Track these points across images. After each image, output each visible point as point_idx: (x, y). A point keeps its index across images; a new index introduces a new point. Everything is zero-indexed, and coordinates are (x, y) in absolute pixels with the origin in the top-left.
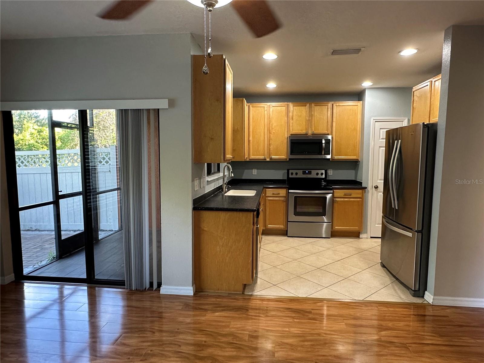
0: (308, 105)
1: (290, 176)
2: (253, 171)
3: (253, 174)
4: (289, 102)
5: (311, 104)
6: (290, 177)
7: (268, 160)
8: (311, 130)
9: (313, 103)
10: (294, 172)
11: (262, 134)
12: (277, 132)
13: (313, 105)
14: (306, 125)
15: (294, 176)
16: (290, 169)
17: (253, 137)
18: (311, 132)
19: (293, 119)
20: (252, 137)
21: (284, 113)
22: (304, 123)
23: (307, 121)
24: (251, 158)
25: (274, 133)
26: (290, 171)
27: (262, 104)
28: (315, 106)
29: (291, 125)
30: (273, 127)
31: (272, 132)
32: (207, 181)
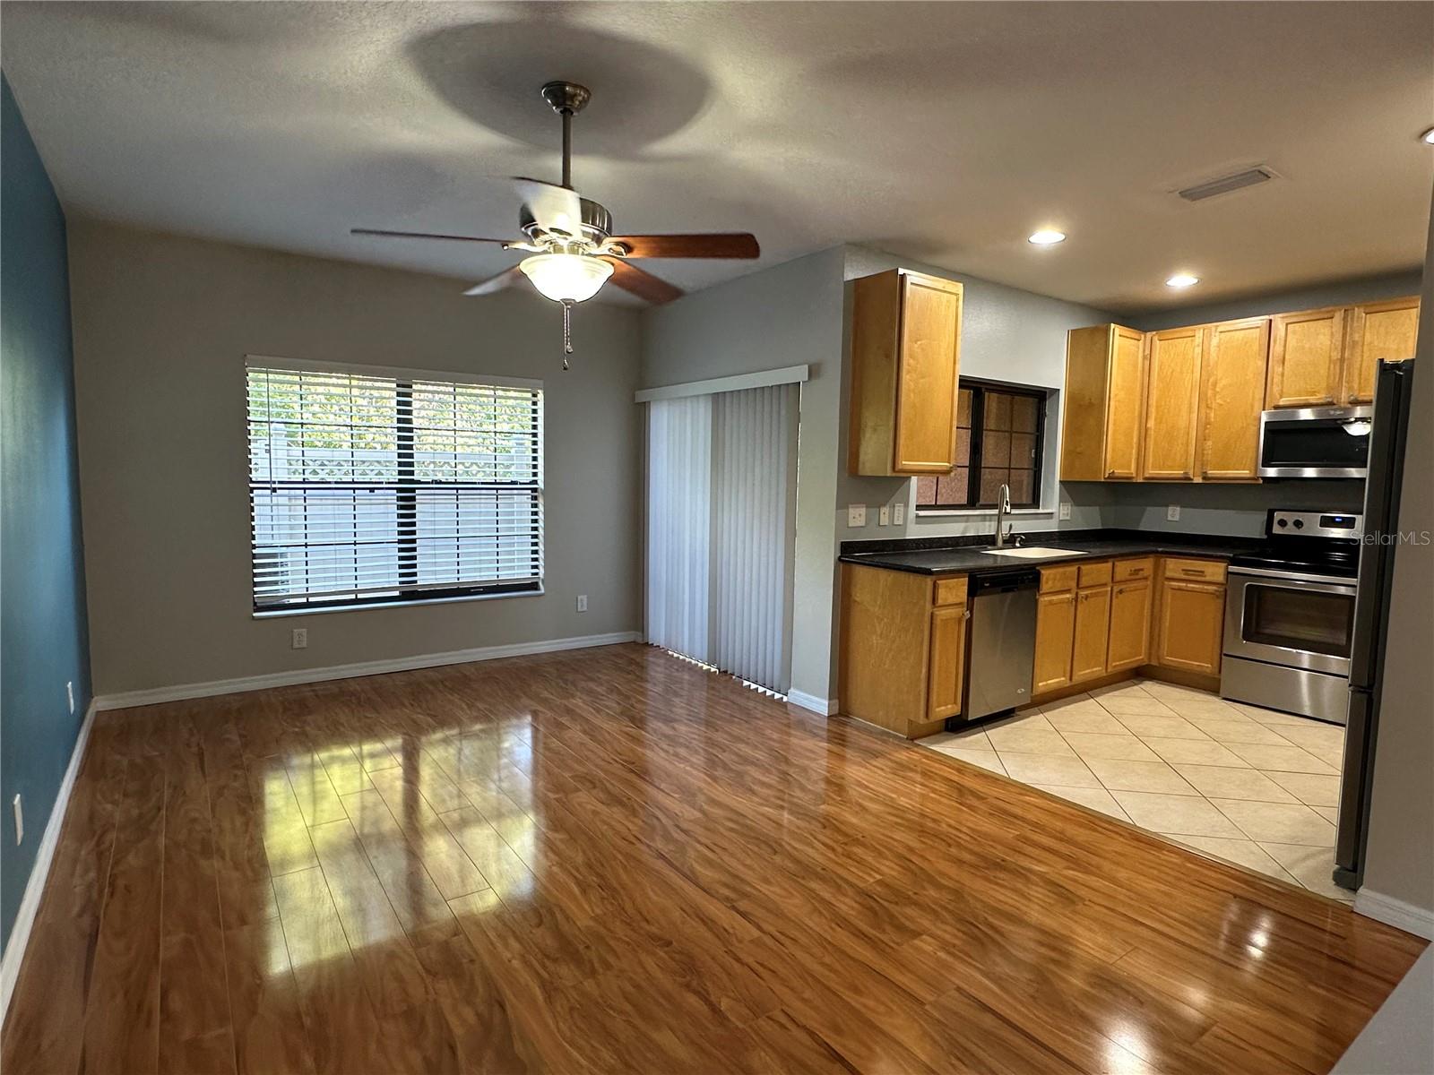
0: (1339, 316)
1: (1277, 530)
2: (1170, 512)
3: (1170, 518)
4: (1274, 314)
5: (1354, 309)
6: (1274, 532)
7: (1198, 480)
8: (1350, 388)
9: (1358, 307)
10: (1291, 517)
11: (1185, 408)
12: (1228, 403)
13: (1359, 312)
14: (1328, 377)
15: (1290, 530)
16: (1276, 508)
17: (1159, 421)
18: (1346, 397)
19: (1283, 363)
20: (1155, 420)
21: (1256, 347)
22: (1323, 372)
23: (1332, 366)
24: (1147, 476)
25: (1221, 405)
26: (1278, 516)
27: (1188, 330)
28: (1367, 314)
29: (1277, 379)
30: (1218, 389)
31: (1214, 404)
32: (917, 516)
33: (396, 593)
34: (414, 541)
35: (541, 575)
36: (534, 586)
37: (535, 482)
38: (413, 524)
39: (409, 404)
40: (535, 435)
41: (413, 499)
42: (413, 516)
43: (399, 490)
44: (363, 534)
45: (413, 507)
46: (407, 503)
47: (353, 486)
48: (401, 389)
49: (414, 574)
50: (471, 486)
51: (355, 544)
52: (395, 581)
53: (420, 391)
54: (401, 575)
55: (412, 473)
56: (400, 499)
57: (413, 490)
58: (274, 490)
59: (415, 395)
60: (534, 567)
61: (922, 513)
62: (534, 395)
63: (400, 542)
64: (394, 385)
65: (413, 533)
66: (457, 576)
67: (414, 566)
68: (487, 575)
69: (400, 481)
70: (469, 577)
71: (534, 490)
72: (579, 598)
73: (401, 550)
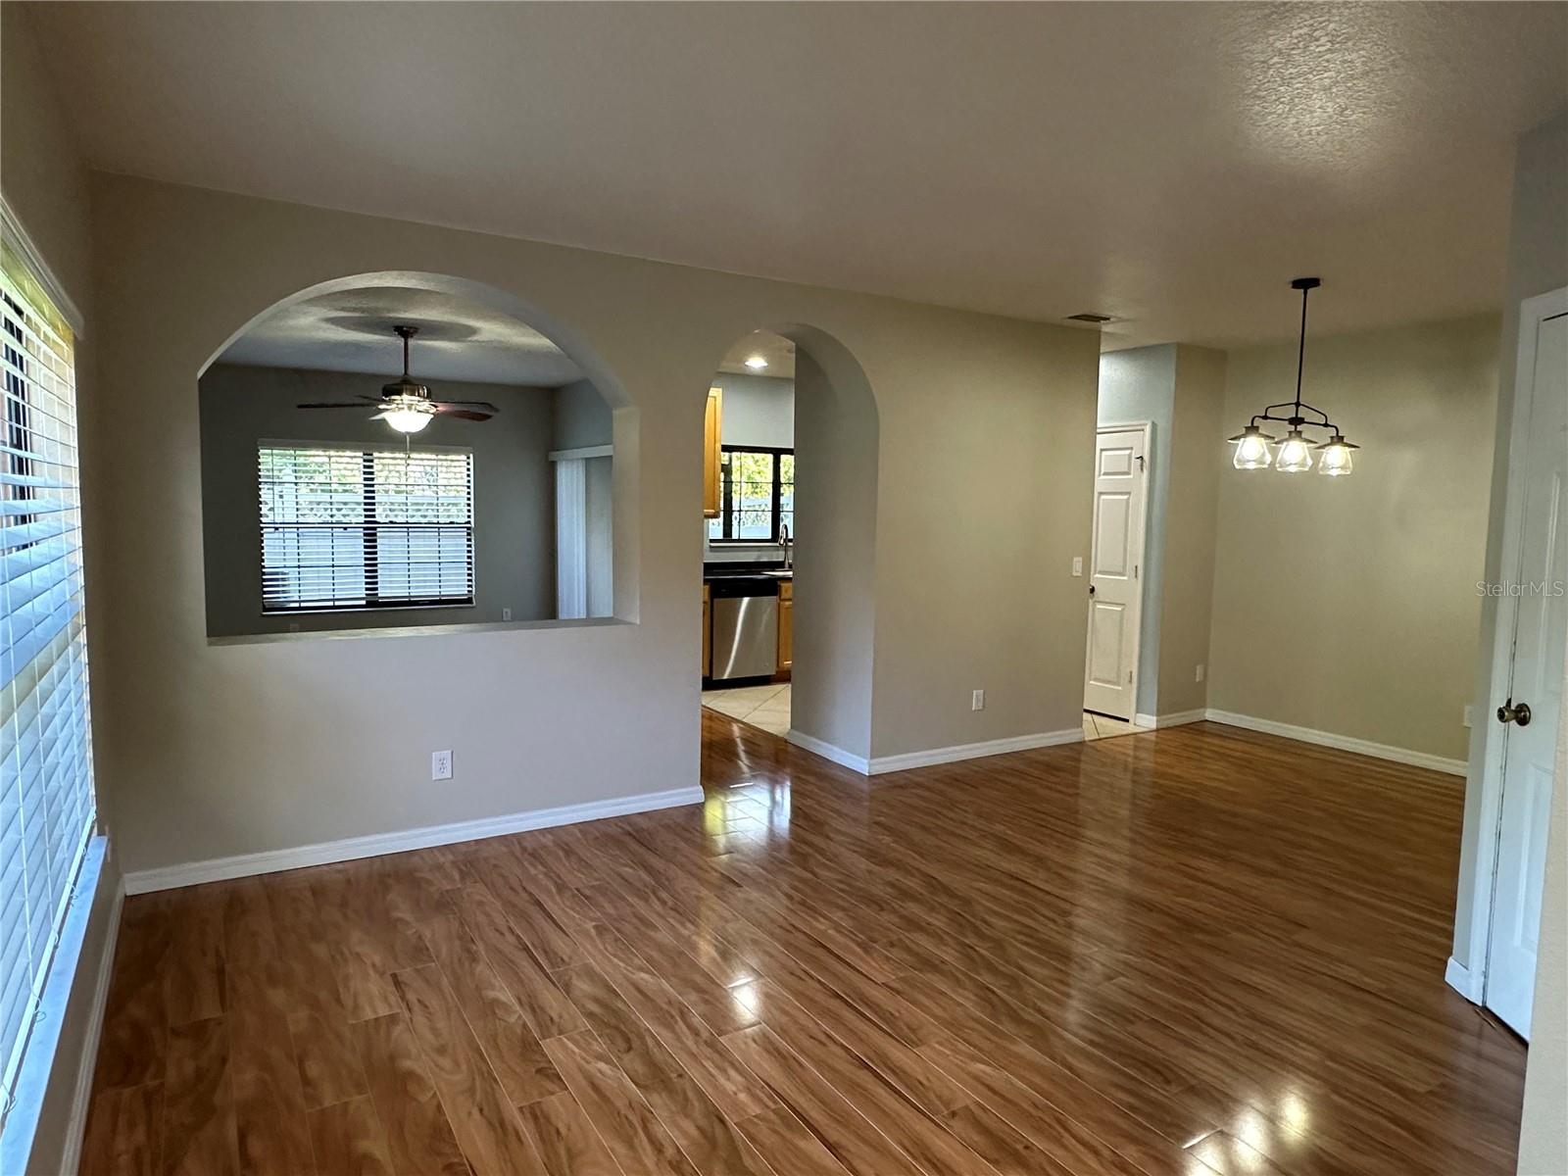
32: (711, 547)
33: (364, 602)
34: (376, 565)
35: (474, 593)
36: (469, 601)
37: (469, 522)
38: (376, 553)
39: (371, 467)
40: (469, 487)
41: (375, 535)
42: (375, 547)
43: (365, 529)
44: (338, 559)
45: (375, 541)
46: (371, 538)
47: (331, 525)
48: (366, 457)
49: (376, 589)
50: (418, 526)
51: (333, 566)
52: (363, 593)
53: (379, 458)
54: (367, 589)
55: (374, 516)
56: (365, 535)
57: (375, 528)
58: (277, 529)
59: (376, 461)
60: (469, 586)
61: (712, 544)
62: (468, 458)
63: (366, 565)
64: (361, 454)
65: (376, 559)
66: (408, 591)
67: (376, 583)
68: (431, 591)
69: (366, 522)
70: (417, 592)
71: (469, 528)
72: (505, 610)
73: (366, 571)
